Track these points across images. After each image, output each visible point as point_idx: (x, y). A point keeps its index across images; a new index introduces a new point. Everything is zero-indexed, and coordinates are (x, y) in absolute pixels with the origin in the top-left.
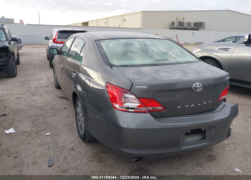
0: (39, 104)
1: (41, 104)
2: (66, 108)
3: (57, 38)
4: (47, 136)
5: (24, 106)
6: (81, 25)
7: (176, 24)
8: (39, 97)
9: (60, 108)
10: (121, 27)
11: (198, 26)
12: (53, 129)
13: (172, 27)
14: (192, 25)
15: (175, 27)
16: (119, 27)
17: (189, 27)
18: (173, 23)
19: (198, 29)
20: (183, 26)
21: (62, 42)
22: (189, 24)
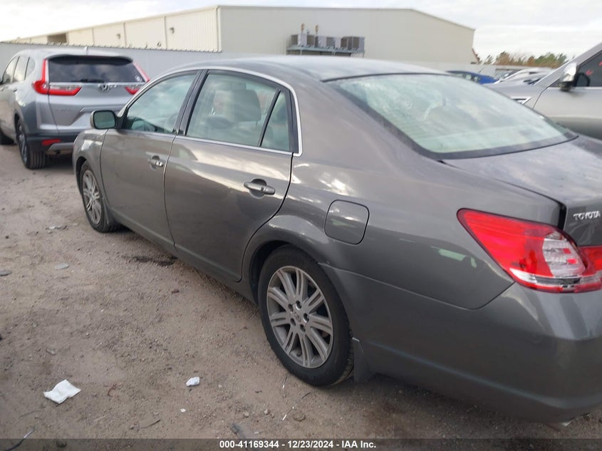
0: (85, 288)
1: (91, 287)
2: (178, 291)
3: (47, 79)
4: (194, 390)
5: (41, 300)
6: (45, 41)
7: (302, 42)
8: (67, 265)
9: (161, 293)
10: (164, 47)
11: (351, 46)
12: (194, 364)
13: (293, 48)
14: (338, 44)
15: (300, 48)
16: (160, 48)
17: (331, 49)
18: (294, 39)
19: (349, 55)
20: (317, 45)
21: (62, 91)
22: (330, 41)
